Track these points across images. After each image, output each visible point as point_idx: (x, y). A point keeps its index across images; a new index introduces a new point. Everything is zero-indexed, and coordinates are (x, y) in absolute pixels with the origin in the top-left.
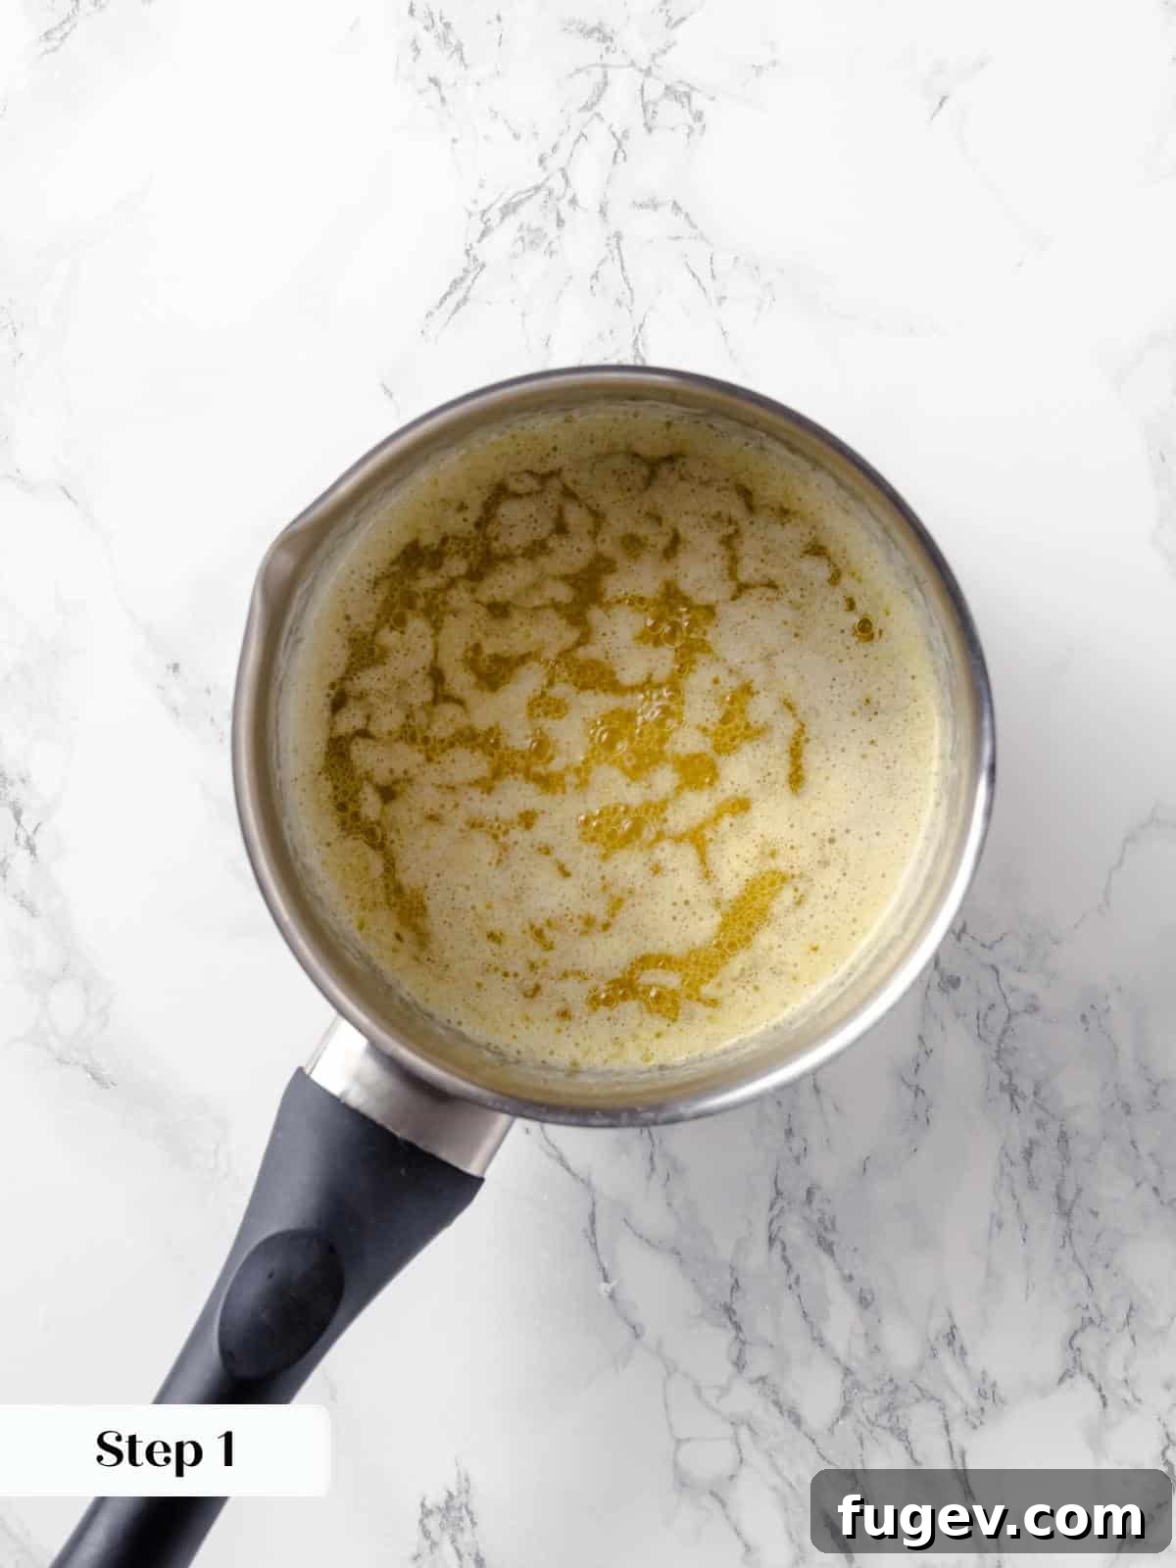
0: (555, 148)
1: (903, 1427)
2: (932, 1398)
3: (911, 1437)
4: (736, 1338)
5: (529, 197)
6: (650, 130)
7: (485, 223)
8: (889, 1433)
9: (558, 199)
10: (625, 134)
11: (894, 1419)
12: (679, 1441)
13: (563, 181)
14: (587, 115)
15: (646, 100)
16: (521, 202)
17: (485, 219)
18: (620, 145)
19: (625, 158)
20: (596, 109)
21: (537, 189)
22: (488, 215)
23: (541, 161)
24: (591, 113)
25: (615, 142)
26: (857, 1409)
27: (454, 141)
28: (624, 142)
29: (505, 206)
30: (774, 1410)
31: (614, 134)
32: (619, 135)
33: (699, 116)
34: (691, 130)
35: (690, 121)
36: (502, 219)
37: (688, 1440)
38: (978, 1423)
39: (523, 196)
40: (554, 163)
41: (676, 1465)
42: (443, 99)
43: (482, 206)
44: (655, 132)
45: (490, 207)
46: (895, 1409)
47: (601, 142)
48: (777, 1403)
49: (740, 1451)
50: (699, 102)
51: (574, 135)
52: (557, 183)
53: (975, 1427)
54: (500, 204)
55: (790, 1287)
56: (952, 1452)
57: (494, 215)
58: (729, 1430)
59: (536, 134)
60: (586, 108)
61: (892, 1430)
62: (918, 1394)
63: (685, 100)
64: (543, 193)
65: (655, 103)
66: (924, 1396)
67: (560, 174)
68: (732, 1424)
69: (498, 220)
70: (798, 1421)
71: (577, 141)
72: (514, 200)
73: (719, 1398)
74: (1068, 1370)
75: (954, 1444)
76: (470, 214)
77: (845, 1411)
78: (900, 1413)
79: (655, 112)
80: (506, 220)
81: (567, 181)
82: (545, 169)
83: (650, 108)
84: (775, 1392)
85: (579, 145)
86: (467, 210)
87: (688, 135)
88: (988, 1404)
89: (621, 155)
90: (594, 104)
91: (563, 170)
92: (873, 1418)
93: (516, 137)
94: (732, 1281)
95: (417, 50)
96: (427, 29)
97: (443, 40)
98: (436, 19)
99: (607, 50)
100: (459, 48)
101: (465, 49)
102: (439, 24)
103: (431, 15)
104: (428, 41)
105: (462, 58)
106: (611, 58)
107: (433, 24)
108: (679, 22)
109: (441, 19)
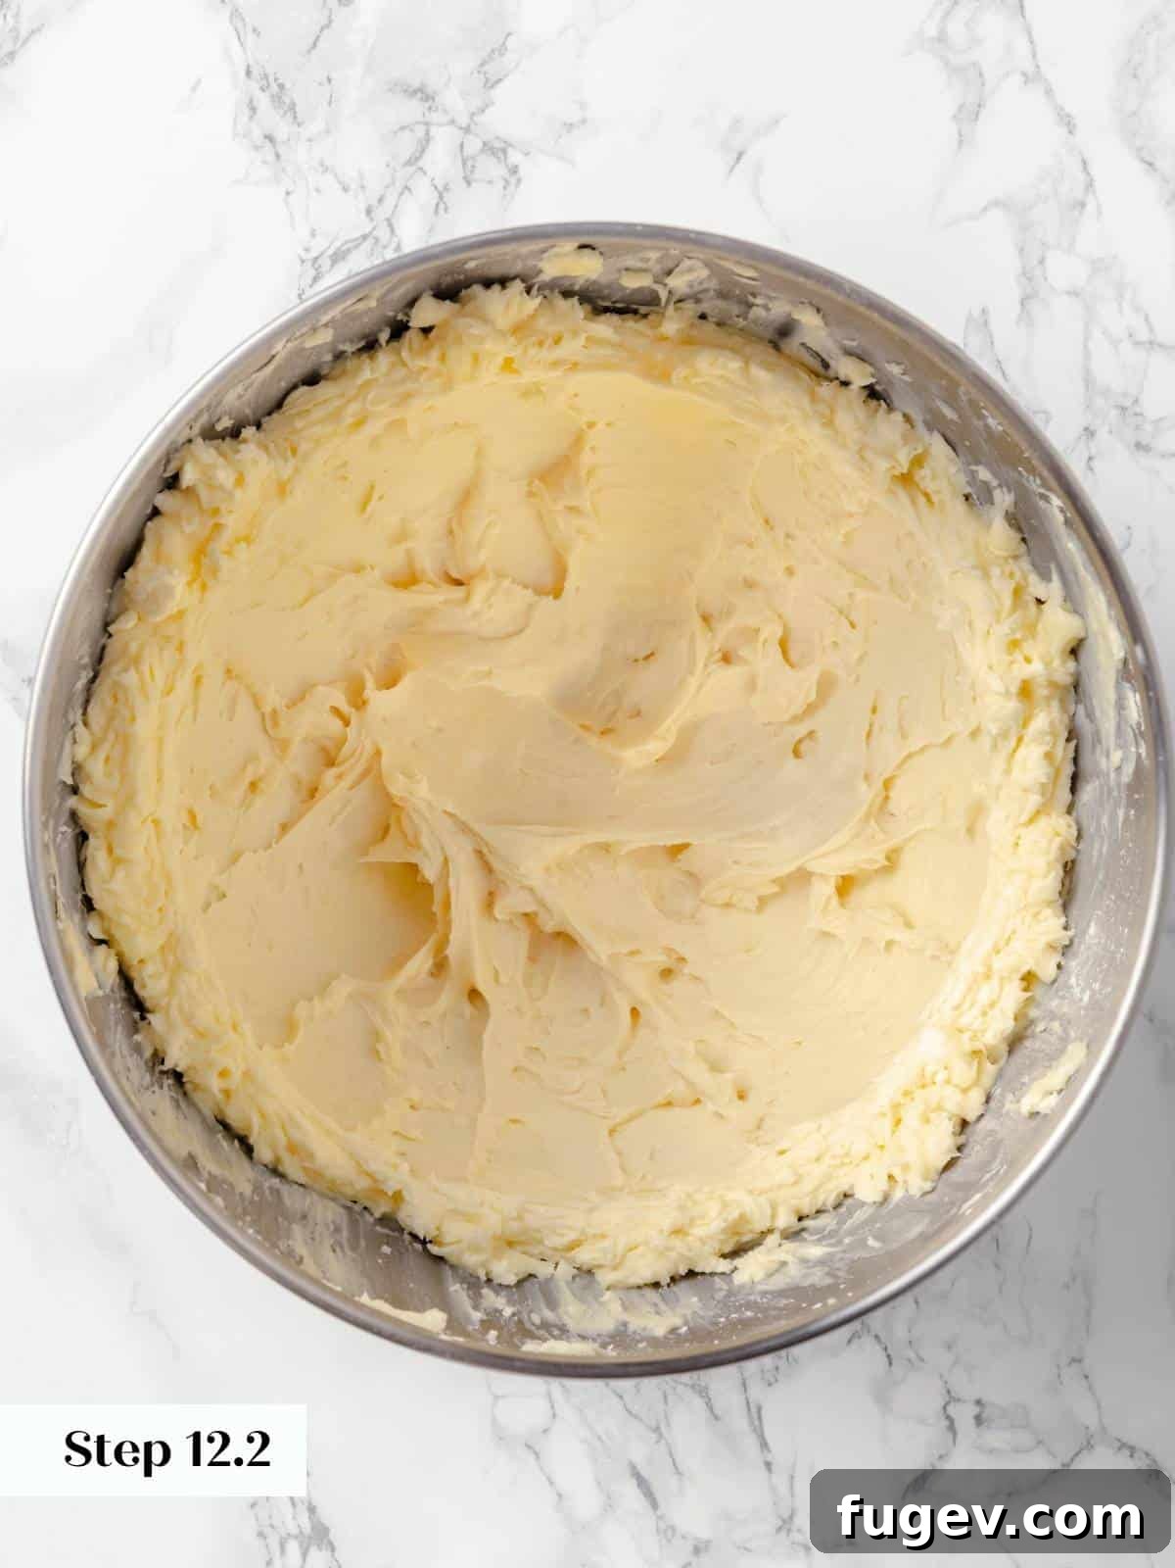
0: (380, 200)
1: (703, 1384)
3: (711, 1393)
5: (356, 247)
6: (469, 183)
7: (316, 270)
8: (690, 1391)
9: (385, 247)
10: (446, 188)
12: (496, 1398)
13: (388, 229)
14: (411, 169)
15: (465, 154)
16: (349, 250)
17: (316, 266)
18: (441, 197)
19: (446, 210)
20: (420, 163)
21: (365, 237)
22: (320, 261)
23: (369, 212)
24: (414, 168)
25: (436, 194)
27: (288, 193)
28: (445, 194)
29: (335, 253)
31: (436, 188)
32: (440, 188)
33: (514, 170)
34: (507, 182)
35: (507, 176)
36: (332, 266)
37: (503, 1397)
38: (772, 1380)
39: (350, 245)
40: (381, 213)
41: (494, 1421)
42: (278, 156)
43: (314, 254)
44: (474, 184)
45: (322, 254)
47: (424, 193)
49: (553, 1407)
50: (515, 157)
51: (399, 185)
52: (383, 233)
53: (770, 1385)
54: (330, 252)
56: (749, 1410)
57: (326, 263)
59: (363, 187)
60: (409, 163)
61: (693, 1387)
63: (501, 155)
64: (370, 242)
65: (473, 158)
67: (385, 223)
69: (328, 268)
71: (401, 194)
72: (344, 248)
74: (857, 1332)
75: (750, 1401)
76: (303, 261)
79: (473, 166)
80: (336, 267)
81: (392, 231)
82: (372, 220)
83: (469, 163)
85: (404, 197)
86: (299, 256)
87: (505, 188)
89: (442, 206)
90: (417, 159)
91: (388, 220)
93: (345, 189)
95: (253, 108)
96: (263, 89)
97: (278, 100)
98: (272, 80)
99: (429, 109)
100: (292, 108)
101: (298, 109)
102: (274, 85)
103: (266, 78)
104: (263, 101)
105: (295, 116)
106: (433, 117)
107: (269, 84)
108: (498, 81)
109: (276, 80)
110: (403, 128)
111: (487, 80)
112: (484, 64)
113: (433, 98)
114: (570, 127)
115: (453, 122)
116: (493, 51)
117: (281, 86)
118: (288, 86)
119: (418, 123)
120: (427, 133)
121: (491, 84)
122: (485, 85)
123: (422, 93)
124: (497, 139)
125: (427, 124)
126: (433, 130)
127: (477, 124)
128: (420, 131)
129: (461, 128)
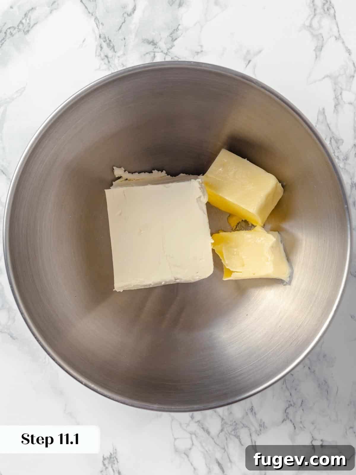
1: (238, 435)
2: (247, 427)
3: (241, 438)
8: (234, 437)
11: (236, 433)
12: (175, 439)
26: (225, 430)
30: (202, 430)
37: (178, 438)
38: (259, 434)
41: (174, 446)
42: (109, 62)
46: (236, 430)
48: (203, 428)
49: (192, 441)
56: (252, 442)
58: (190, 436)
62: (242, 425)
66: (244, 426)
68: (190, 434)
70: (208, 433)
73: (186, 427)
74: (285, 419)
75: (252, 439)
77: (222, 430)
78: (237, 430)
84: (202, 425)
88: (262, 428)
95: (101, 48)
96: (104, 42)
97: (109, 45)
98: (107, 39)
99: (155, 47)
100: (113, 47)
101: (115, 47)
102: (108, 41)
103: (105, 38)
104: (104, 45)
105: (114, 50)
106: (156, 50)
107: (106, 40)
108: (176, 39)
109: (108, 39)
110: (147, 53)
111: (172, 39)
112: (171, 34)
113: (156, 44)
114: (198, 53)
115: (162, 52)
116: (174, 30)
117: (110, 41)
118: (112, 41)
119: (152, 52)
120: (154, 55)
121: (174, 40)
122: (172, 40)
123: (153, 43)
124: (176, 57)
125: (154, 52)
126: (156, 54)
127: (169, 52)
128: (152, 54)
129: (164, 53)
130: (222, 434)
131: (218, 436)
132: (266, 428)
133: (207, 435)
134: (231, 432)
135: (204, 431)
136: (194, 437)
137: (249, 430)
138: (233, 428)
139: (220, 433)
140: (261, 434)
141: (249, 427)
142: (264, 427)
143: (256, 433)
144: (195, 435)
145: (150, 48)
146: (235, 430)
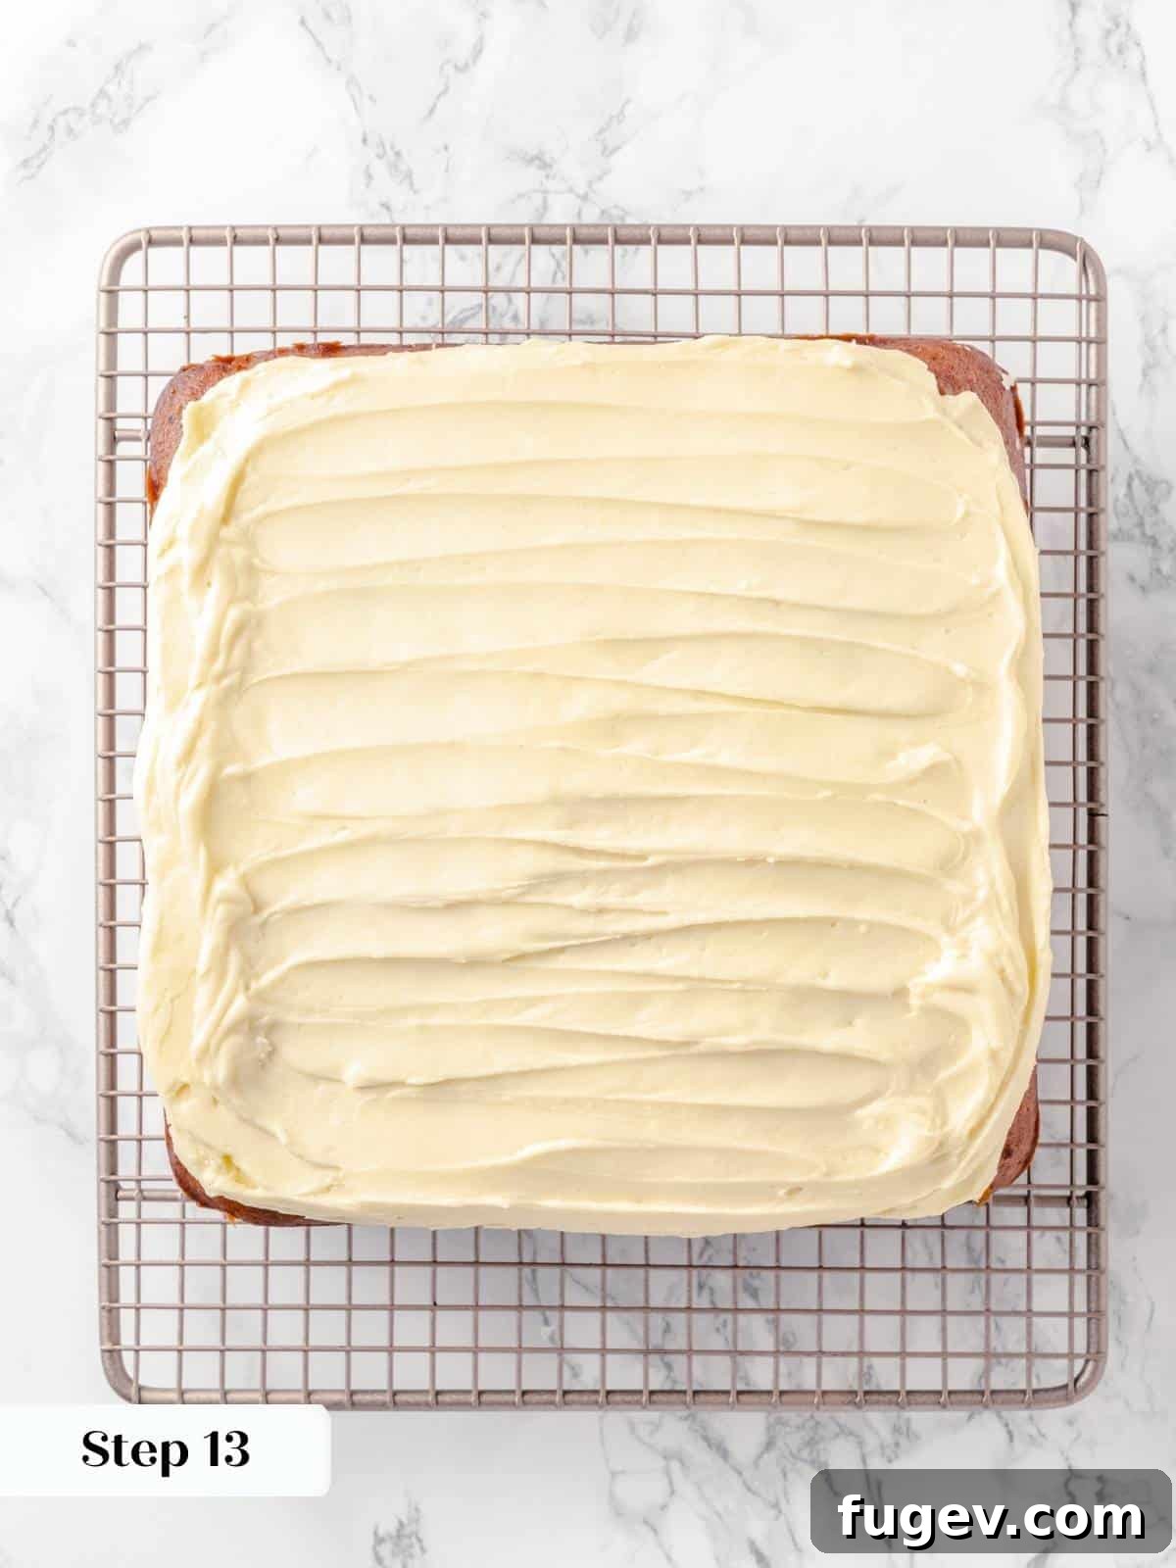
1: (823, 1460)
2: (851, 1433)
4: (668, 1377)
6: (586, 251)
8: (810, 1466)
11: (815, 1454)
12: (614, 1474)
13: (506, 300)
18: (558, 265)
19: (564, 278)
25: (554, 263)
26: (780, 1443)
28: (563, 263)
30: (702, 1444)
31: (553, 256)
37: (623, 1472)
38: (893, 1457)
41: (612, 1497)
44: (591, 252)
46: (817, 1443)
47: (542, 262)
48: (706, 1439)
49: (671, 1482)
51: (516, 256)
52: (500, 302)
53: (891, 1460)
55: (718, 1330)
58: (662, 1463)
61: (813, 1463)
62: (837, 1430)
66: (842, 1431)
68: (665, 1458)
70: (724, 1453)
71: (519, 262)
72: (461, 316)
73: (652, 1433)
77: (769, 1445)
78: (821, 1446)
84: (704, 1428)
85: (521, 266)
87: (623, 257)
88: (903, 1441)
89: (559, 275)
92: (795, 1451)
94: (664, 1324)
95: (369, 177)
96: (379, 157)
97: (394, 167)
98: (388, 148)
99: (547, 177)
100: (409, 175)
101: (414, 176)
102: (390, 153)
103: (382, 145)
104: (380, 168)
105: (411, 184)
106: (550, 185)
107: (385, 152)
108: (617, 149)
109: (392, 148)
110: (520, 196)
111: (605, 148)
112: (602, 131)
113: (550, 166)
114: (688, 195)
115: (571, 190)
116: (611, 118)
117: (398, 154)
118: (404, 153)
119: (535, 191)
120: (545, 201)
121: (608, 151)
122: (603, 153)
123: (540, 161)
124: (616, 207)
125: (545, 192)
126: (551, 198)
127: (594, 192)
128: (538, 199)
129: (578, 196)
130: (770, 1458)
131: (756, 1464)
132: (917, 1437)
133: (721, 1461)
134: (799, 1451)
135: (710, 1446)
136: (675, 1466)
137: (861, 1444)
138: (807, 1438)
139: (762, 1453)
140: (897, 1457)
141: (857, 1436)
142: (908, 1436)
143: (883, 1455)
144: (682, 1462)
145: (532, 176)
146: (811, 1443)
